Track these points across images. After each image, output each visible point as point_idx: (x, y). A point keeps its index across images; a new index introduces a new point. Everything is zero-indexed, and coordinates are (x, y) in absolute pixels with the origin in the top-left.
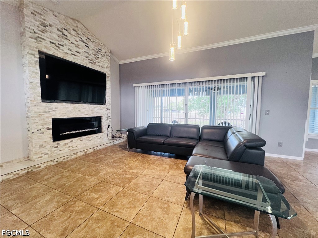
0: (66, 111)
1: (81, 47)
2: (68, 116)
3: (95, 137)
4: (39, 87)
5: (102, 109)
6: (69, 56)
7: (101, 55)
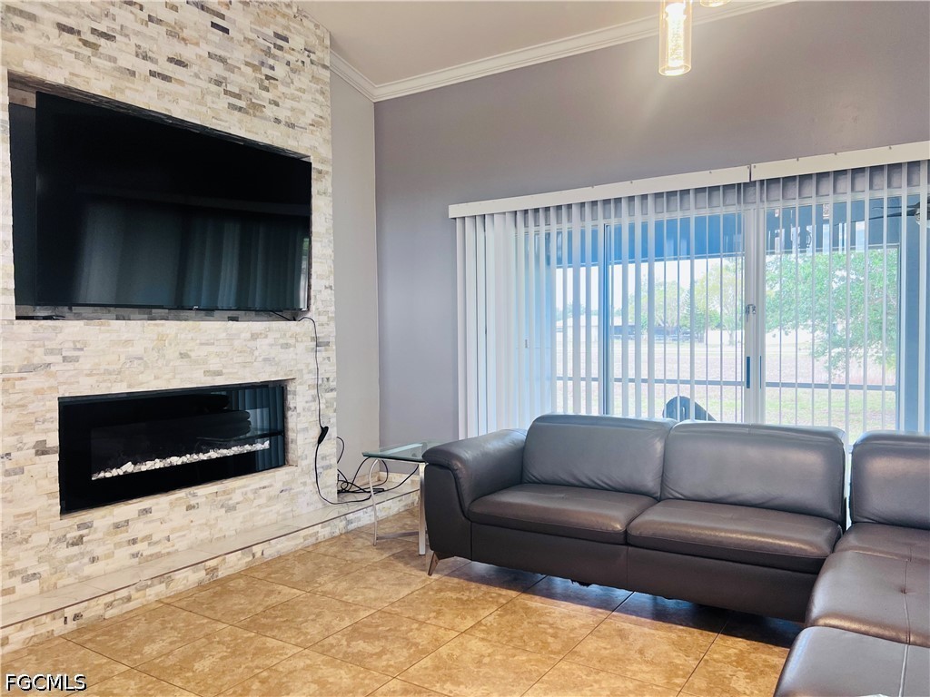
0: (123, 360)
1: (195, 34)
2: (129, 386)
3: (255, 491)
4: (7, 247)
5: (292, 341)
6: (138, 83)
7: (288, 63)
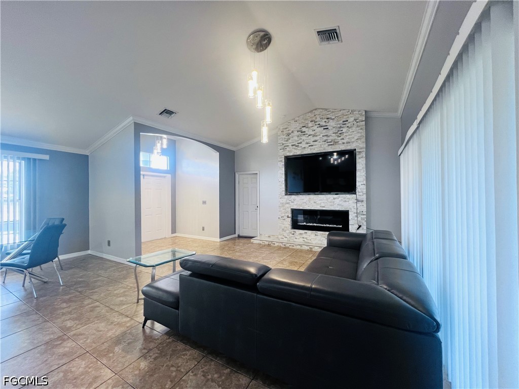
5: (348, 200)
7: (348, 127)
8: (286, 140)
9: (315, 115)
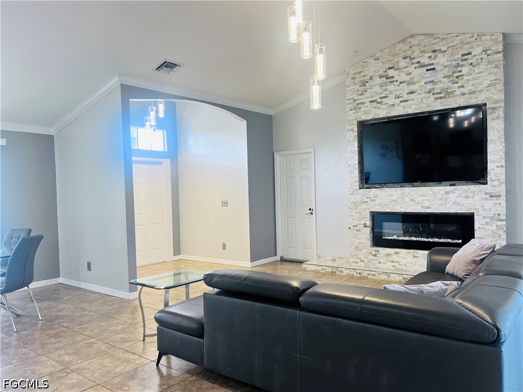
0: (389, 200)
1: (418, 79)
5: (471, 195)
6: (396, 108)
7: (471, 64)
8: (360, 92)
9: (411, 47)
